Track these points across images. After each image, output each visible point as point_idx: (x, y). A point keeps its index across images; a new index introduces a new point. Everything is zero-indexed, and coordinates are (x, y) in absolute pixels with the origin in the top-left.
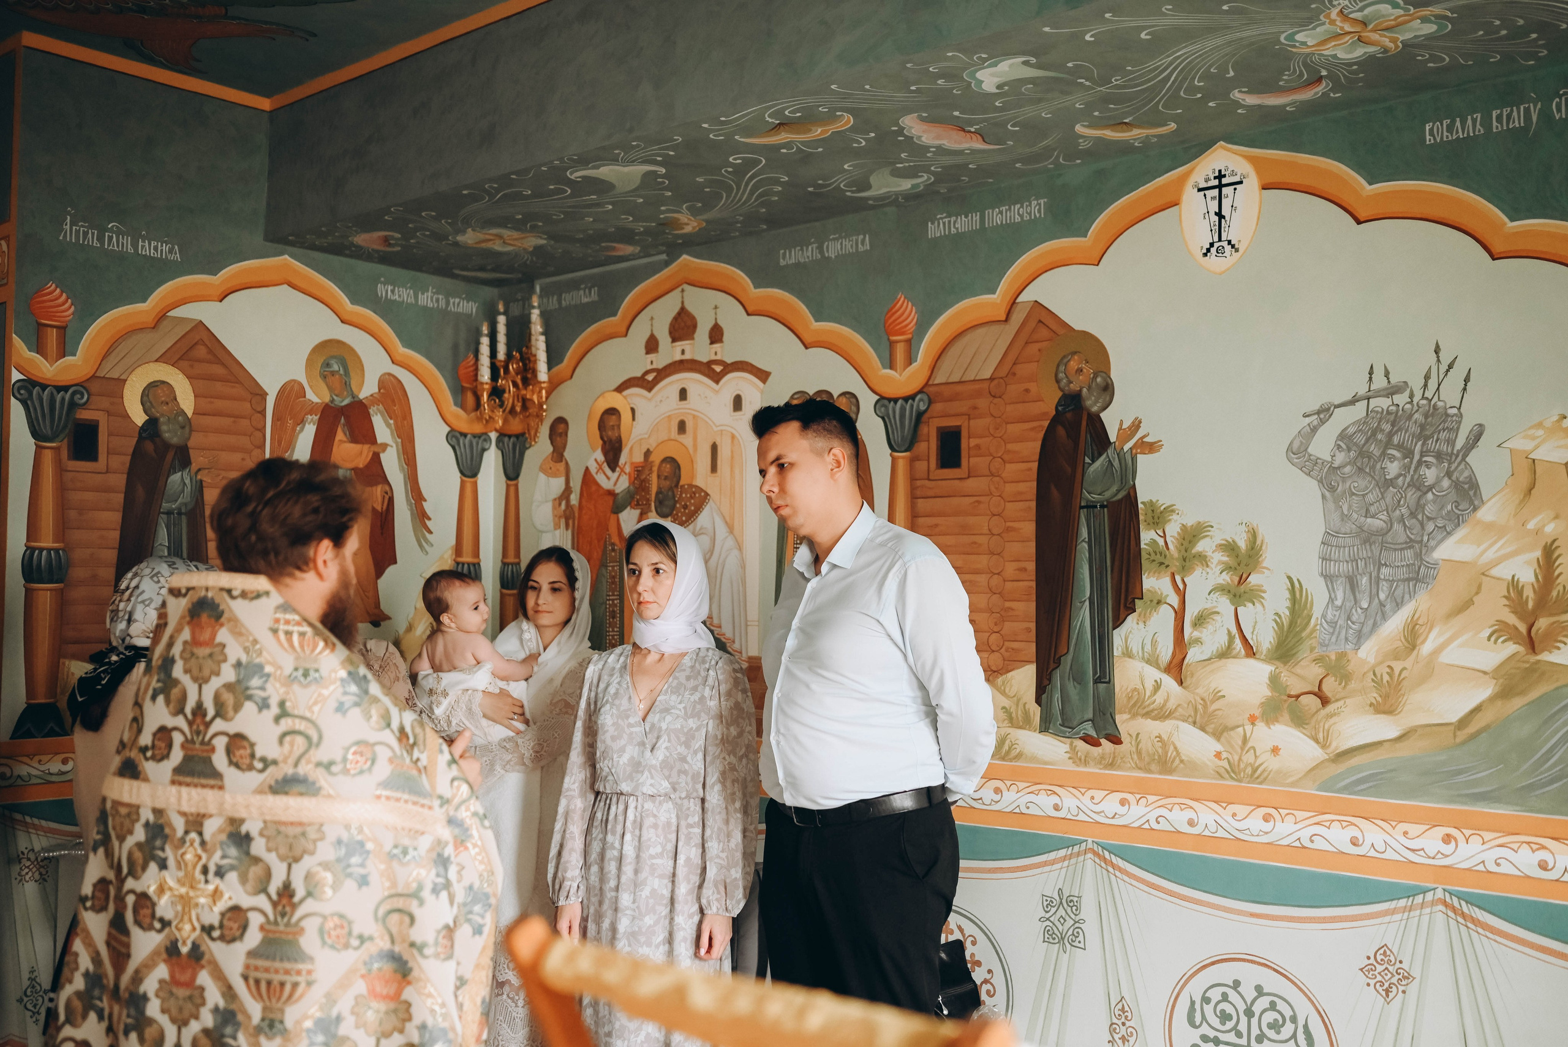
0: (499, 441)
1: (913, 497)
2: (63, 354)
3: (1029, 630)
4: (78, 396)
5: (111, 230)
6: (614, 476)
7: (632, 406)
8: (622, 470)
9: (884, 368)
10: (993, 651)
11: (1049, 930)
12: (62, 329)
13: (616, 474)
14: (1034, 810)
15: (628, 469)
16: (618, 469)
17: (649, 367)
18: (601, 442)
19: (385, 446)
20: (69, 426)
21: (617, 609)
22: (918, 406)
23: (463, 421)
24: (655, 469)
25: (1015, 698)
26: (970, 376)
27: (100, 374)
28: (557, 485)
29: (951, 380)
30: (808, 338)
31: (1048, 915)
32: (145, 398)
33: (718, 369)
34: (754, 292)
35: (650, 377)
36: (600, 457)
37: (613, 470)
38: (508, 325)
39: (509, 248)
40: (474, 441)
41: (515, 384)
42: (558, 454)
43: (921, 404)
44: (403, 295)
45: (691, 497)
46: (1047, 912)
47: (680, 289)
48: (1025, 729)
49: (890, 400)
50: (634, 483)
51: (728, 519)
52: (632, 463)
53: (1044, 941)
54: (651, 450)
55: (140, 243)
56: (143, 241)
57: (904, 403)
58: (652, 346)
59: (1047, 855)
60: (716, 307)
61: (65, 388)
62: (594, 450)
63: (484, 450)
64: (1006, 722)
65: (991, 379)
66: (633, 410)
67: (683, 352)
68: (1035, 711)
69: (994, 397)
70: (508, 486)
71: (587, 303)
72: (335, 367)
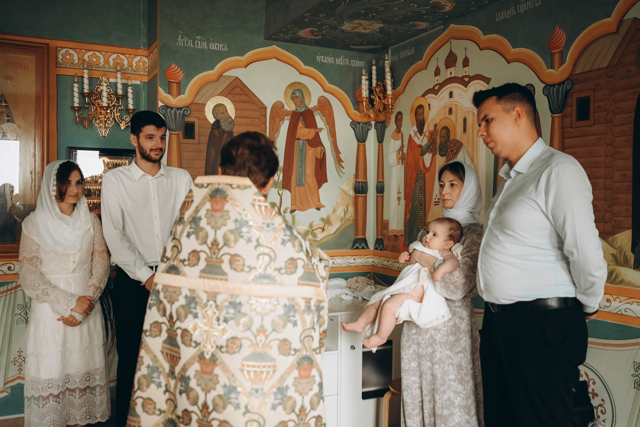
0: (375, 125)
1: (563, 138)
2: (179, 94)
3: (627, 210)
4: (186, 112)
5: (198, 40)
6: (421, 138)
7: (429, 103)
8: (425, 135)
9: (548, 69)
10: (607, 222)
11: (637, 382)
12: (179, 83)
13: (422, 137)
14: (629, 313)
15: (427, 134)
16: (423, 134)
17: (436, 83)
18: (416, 122)
19: (321, 129)
20: (183, 124)
22: (566, 87)
23: (358, 116)
24: (439, 133)
25: (619, 249)
26: (596, 67)
27: (195, 102)
28: (398, 143)
29: (585, 70)
30: (509, 57)
31: (637, 374)
32: (214, 112)
33: (467, 80)
34: (483, 38)
35: (436, 88)
36: (415, 128)
37: (421, 135)
38: (377, 70)
39: (368, 31)
40: (364, 126)
41: (379, 98)
42: (399, 130)
43: (568, 86)
44: (329, 60)
45: (455, 146)
46: (636, 372)
47: (449, 42)
48: (625, 266)
49: (551, 86)
50: (430, 140)
52: (429, 131)
53: (634, 388)
54: (437, 124)
55: (210, 44)
56: (212, 44)
57: (559, 87)
58: (437, 72)
59: (637, 339)
60: (466, 49)
61: (181, 109)
62: (413, 126)
63: (369, 130)
64: (614, 262)
65: (608, 67)
66: (429, 105)
67: (451, 73)
68: (631, 257)
69: (609, 77)
70: (379, 146)
71: (410, 55)
72: (298, 94)
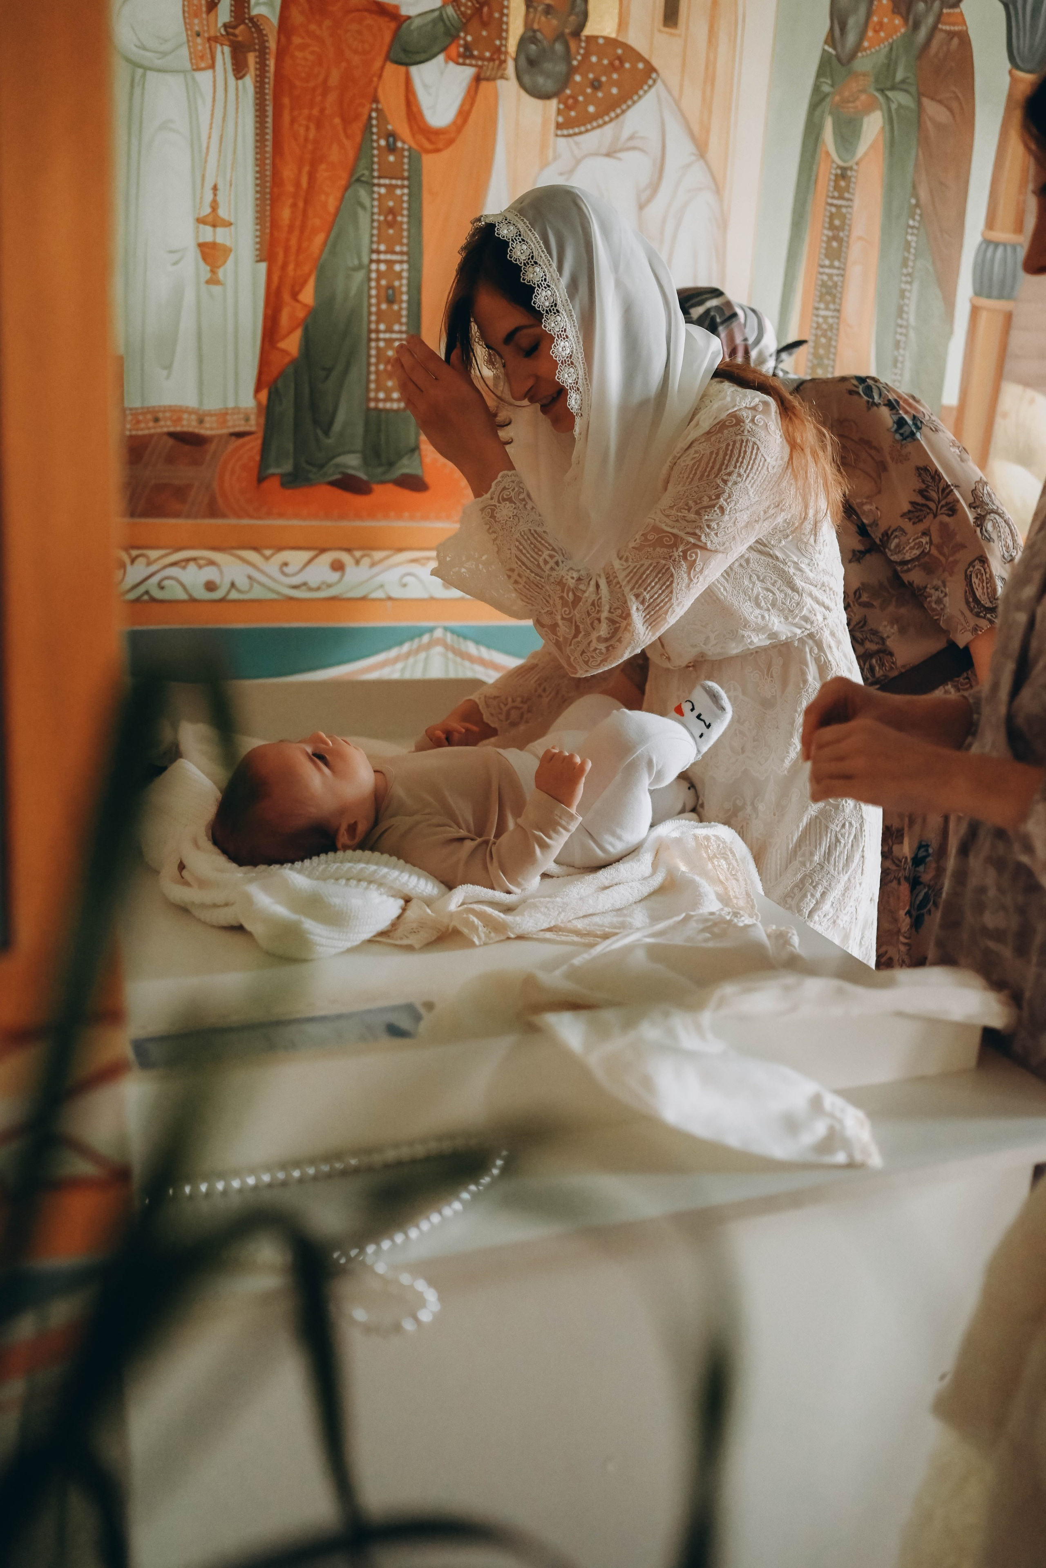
21: (403, 285)
51: (696, 129)
